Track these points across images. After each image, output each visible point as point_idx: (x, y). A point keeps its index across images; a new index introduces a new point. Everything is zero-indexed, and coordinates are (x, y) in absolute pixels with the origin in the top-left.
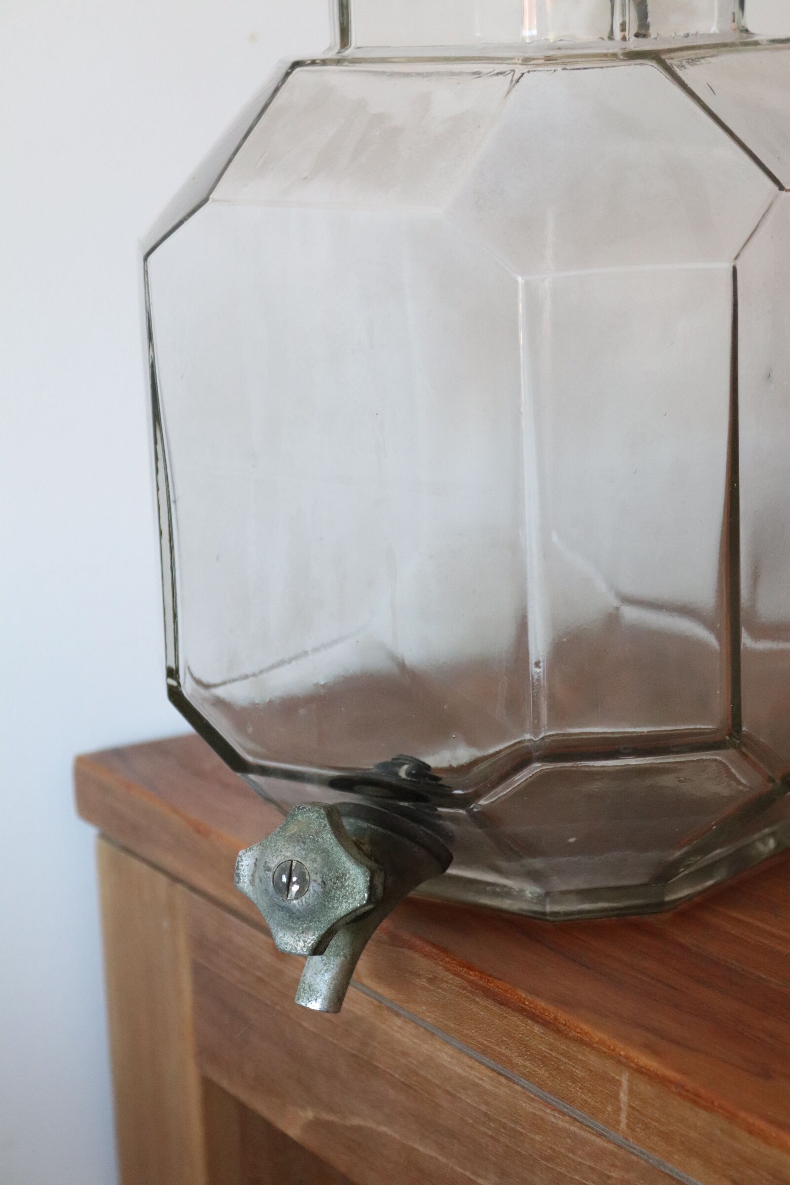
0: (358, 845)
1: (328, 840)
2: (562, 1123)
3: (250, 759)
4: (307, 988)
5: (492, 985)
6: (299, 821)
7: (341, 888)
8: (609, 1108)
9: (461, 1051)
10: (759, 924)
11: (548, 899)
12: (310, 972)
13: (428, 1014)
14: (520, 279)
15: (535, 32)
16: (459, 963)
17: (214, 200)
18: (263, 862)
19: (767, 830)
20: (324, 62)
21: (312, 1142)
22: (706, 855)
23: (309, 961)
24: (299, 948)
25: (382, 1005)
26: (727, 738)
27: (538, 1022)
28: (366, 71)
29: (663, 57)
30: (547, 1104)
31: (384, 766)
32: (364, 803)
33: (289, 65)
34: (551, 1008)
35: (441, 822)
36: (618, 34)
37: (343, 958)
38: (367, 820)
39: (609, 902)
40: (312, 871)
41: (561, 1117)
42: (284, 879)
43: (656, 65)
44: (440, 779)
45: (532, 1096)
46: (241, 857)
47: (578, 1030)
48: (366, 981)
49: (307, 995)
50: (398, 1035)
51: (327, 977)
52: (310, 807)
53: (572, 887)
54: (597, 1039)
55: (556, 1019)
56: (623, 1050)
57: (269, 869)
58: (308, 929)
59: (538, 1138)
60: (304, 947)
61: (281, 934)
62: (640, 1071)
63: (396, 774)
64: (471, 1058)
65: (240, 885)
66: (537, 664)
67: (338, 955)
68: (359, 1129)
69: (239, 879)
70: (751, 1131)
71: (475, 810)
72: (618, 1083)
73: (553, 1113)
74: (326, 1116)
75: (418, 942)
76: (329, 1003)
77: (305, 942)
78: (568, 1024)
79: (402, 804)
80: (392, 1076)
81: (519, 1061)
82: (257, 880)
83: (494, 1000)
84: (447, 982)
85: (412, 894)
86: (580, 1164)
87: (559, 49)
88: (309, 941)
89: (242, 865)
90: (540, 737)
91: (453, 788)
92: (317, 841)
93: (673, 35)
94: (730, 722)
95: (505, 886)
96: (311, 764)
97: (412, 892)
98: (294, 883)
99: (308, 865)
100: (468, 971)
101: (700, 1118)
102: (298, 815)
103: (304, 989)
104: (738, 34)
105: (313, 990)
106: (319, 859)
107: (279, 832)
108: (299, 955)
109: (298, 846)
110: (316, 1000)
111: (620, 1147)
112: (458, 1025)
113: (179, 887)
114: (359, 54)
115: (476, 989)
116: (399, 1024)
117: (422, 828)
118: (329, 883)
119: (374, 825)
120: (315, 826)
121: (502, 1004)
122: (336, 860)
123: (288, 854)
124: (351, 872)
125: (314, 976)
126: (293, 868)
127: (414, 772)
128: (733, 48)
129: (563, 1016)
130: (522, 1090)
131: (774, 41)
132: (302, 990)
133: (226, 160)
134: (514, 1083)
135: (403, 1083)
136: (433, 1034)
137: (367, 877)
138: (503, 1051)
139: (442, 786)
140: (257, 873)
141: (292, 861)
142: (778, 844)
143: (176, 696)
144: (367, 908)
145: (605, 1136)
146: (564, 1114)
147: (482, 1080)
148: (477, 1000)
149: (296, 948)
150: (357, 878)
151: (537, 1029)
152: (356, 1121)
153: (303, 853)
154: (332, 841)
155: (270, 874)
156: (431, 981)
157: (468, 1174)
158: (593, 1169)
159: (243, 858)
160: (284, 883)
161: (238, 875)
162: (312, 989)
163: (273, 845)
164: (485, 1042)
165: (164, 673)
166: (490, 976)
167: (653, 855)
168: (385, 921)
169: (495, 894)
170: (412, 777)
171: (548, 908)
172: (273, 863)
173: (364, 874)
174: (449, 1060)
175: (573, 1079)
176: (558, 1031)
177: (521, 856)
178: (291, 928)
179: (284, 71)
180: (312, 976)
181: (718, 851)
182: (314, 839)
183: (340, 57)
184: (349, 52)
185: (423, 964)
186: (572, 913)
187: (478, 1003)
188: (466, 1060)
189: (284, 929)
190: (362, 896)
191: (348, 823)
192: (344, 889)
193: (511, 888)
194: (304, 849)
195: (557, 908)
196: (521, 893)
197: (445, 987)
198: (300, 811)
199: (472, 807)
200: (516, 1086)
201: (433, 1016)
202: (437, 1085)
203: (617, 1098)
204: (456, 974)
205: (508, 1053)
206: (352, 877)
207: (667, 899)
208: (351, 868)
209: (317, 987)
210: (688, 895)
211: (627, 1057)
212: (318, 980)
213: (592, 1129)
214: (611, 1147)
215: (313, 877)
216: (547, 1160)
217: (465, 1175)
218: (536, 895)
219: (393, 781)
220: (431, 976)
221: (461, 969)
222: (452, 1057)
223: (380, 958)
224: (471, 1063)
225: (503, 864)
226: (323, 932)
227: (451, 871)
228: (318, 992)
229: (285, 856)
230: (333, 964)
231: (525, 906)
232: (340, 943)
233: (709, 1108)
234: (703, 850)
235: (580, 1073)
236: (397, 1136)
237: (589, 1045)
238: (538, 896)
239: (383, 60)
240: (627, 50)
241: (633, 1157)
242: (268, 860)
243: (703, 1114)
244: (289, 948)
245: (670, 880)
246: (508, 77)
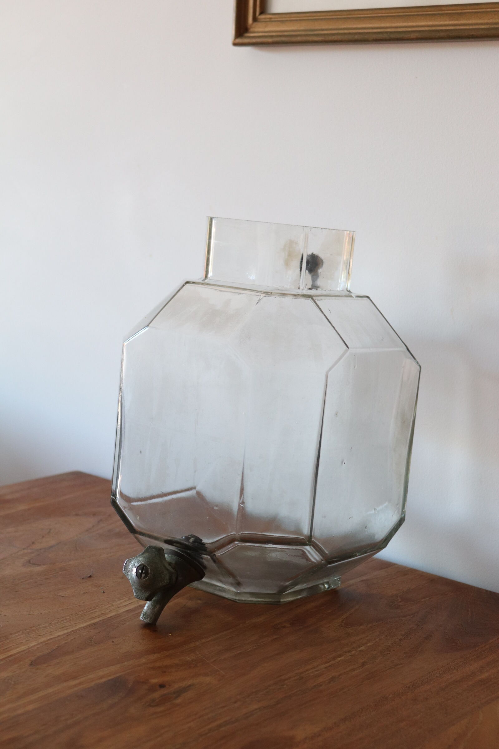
0: (170, 564)
3: (137, 529)
11: (239, 595)
17: (150, 327)
20: (197, 283)
24: (142, 597)
28: (211, 288)
29: (314, 298)
31: (185, 538)
32: (175, 550)
33: (185, 282)
35: (202, 560)
36: (301, 287)
39: (261, 599)
42: (140, 571)
43: (312, 300)
53: (247, 591)
57: (135, 567)
60: (144, 597)
63: (189, 541)
71: (214, 557)
77: (145, 595)
90: (240, 533)
91: (208, 549)
95: (223, 588)
98: (143, 573)
102: (148, 550)
104: (346, 292)
106: (154, 566)
114: (210, 282)
117: (195, 561)
119: (178, 558)
122: (160, 567)
123: (143, 563)
126: (144, 568)
127: (195, 541)
128: (341, 297)
131: (358, 296)
133: (157, 313)
137: (170, 575)
139: (206, 547)
142: (329, 587)
143: (114, 503)
153: (148, 563)
160: (139, 573)
163: (138, 559)
165: (111, 494)
167: (278, 583)
169: (220, 590)
170: (194, 543)
171: (238, 598)
178: (140, 590)
179: (182, 284)
182: (153, 559)
183: (203, 282)
184: (206, 281)
189: (137, 590)
190: (167, 581)
192: (161, 578)
193: (226, 589)
196: (229, 591)
199: (213, 555)
207: (281, 600)
208: (165, 572)
210: (290, 600)
215: (151, 572)
218: (235, 593)
219: (187, 543)
226: (152, 593)
227: (204, 579)
231: (230, 596)
240: (302, 294)
242: (135, 565)
245: (284, 593)
246: (259, 297)
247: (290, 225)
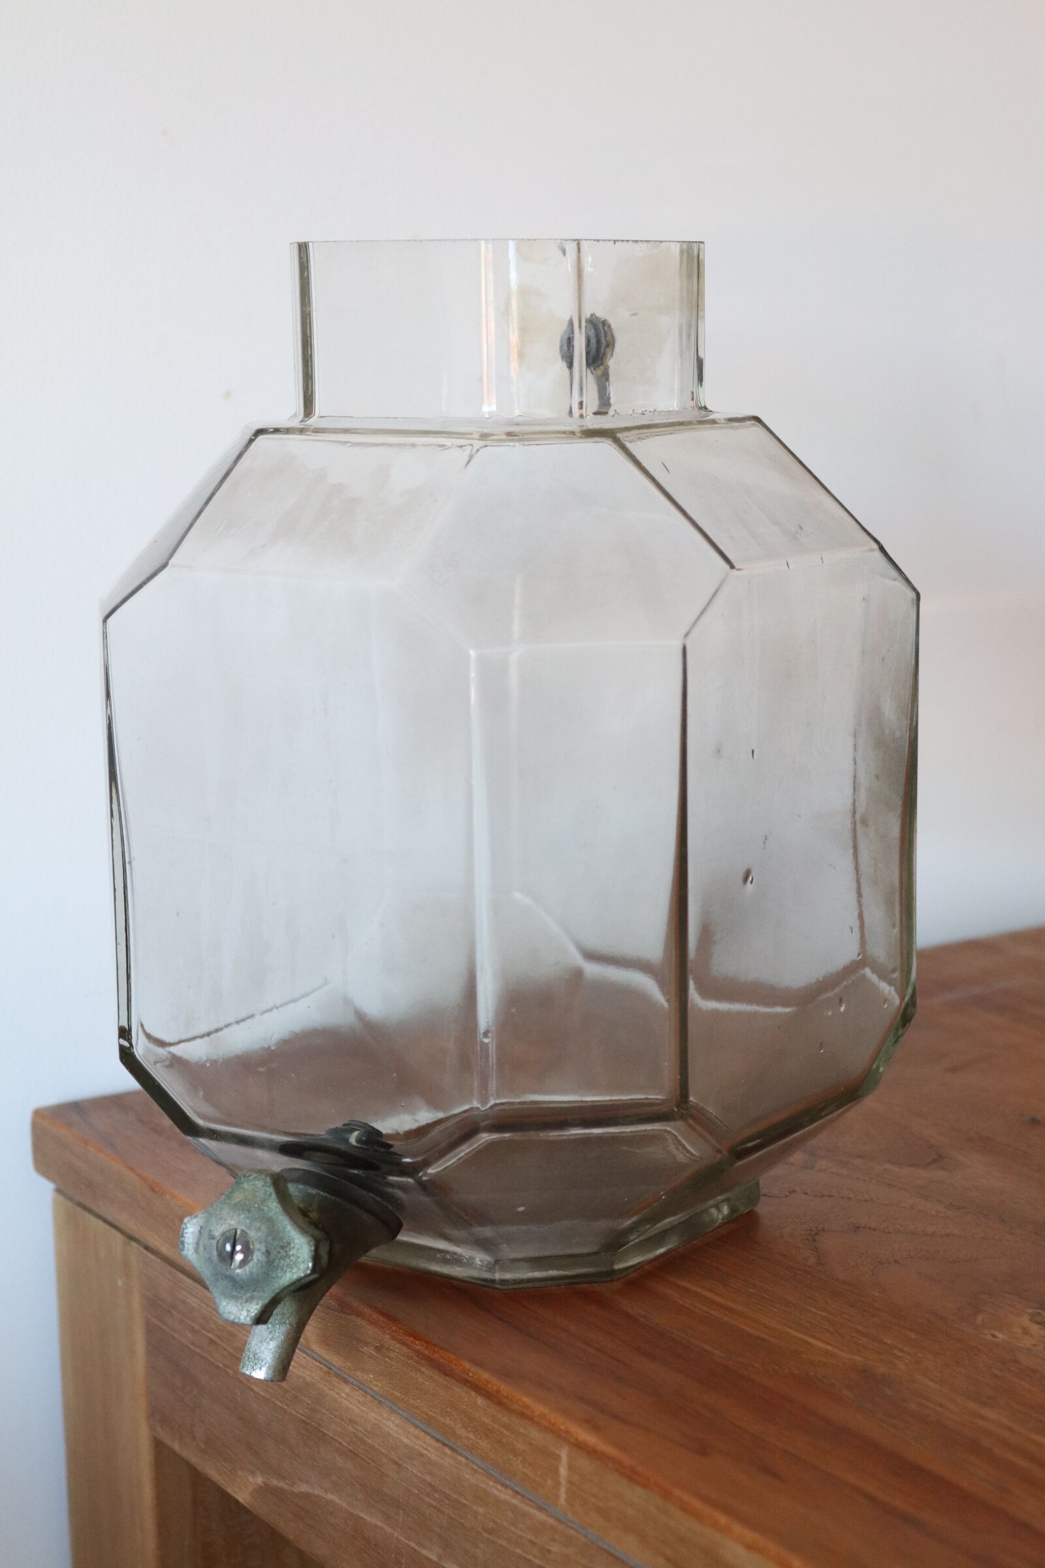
0: (304, 1213)
1: (273, 1208)
2: (505, 1495)
3: (200, 1122)
4: (251, 1356)
5: (437, 1355)
6: (245, 1189)
7: (285, 1257)
8: (549, 1482)
9: (407, 1420)
10: (708, 1294)
11: (497, 1267)
12: (255, 1339)
13: (375, 1383)
14: (472, 653)
15: (494, 408)
16: (407, 1332)
17: (173, 566)
18: (208, 1229)
19: (720, 1198)
20: (288, 431)
21: (261, 1509)
22: (655, 1224)
23: (254, 1330)
24: (242, 1318)
25: (331, 1372)
26: (676, 1109)
27: (481, 1394)
28: (328, 441)
29: (619, 435)
30: (489, 1476)
31: (335, 1132)
32: (313, 1169)
33: (253, 432)
34: (494, 1380)
35: (390, 1190)
36: (576, 411)
37: (289, 1327)
38: (315, 1186)
39: (558, 1270)
40: (256, 1240)
41: (504, 1490)
42: (228, 1248)
43: (612, 443)
44: (390, 1146)
45: (476, 1468)
46: (185, 1224)
47: (520, 1403)
48: (315, 1348)
49: (251, 1363)
50: (346, 1403)
51: (273, 1345)
52: (256, 1175)
53: (521, 1255)
54: (538, 1413)
55: (498, 1391)
56: (563, 1423)
57: (212, 1237)
58: (252, 1298)
59: (481, 1510)
60: (247, 1316)
61: (224, 1303)
62: (579, 1446)
63: (346, 1141)
64: (417, 1427)
65: (184, 1253)
66: (486, 1034)
67: (284, 1323)
68: (306, 1496)
69: (184, 1247)
70: (685, 1509)
71: (425, 1178)
72: (557, 1458)
73: (495, 1485)
74: (275, 1482)
75: (367, 1310)
76: (274, 1372)
77: (248, 1311)
78: (510, 1397)
79: (352, 1171)
80: (340, 1443)
81: (462, 1432)
82: (201, 1248)
83: (439, 1370)
84: (394, 1351)
85: (363, 1259)
86: (521, 1537)
87: (517, 424)
88: (252, 1310)
89: (187, 1233)
90: (489, 1105)
91: (401, 1155)
92: (262, 1210)
93: (631, 412)
94: (678, 1092)
95: (455, 1253)
96: (262, 1128)
97: (364, 1258)
98: (238, 1252)
99: (252, 1234)
100: (414, 1340)
101: (636, 1494)
102: (243, 1183)
103: (248, 1357)
104: (696, 412)
105: (258, 1358)
106: (264, 1228)
107: (224, 1200)
108: (243, 1324)
109: (243, 1214)
110: (261, 1368)
111: (560, 1521)
112: (404, 1394)
113: (134, 1244)
114: (323, 424)
115: (422, 1359)
116: (347, 1391)
117: (372, 1195)
118: (274, 1253)
119: (323, 1191)
120: (261, 1194)
121: (446, 1375)
122: (281, 1229)
123: (233, 1222)
124: (296, 1241)
125: (259, 1344)
126: (237, 1237)
127: (364, 1139)
128: (688, 427)
129: (505, 1388)
130: (466, 1461)
131: (731, 420)
132: (247, 1358)
133: (187, 525)
134: (458, 1454)
135: (351, 1451)
136: (380, 1402)
137: (311, 1246)
138: (447, 1422)
139: (395, 1154)
140: (202, 1240)
141: (236, 1230)
142: (733, 1210)
143: (127, 1057)
144: (312, 1277)
145: (545, 1509)
146: (506, 1486)
147: (426, 1449)
148: (423, 1370)
149: (239, 1318)
150: (302, 1247)
151: (480, 1401)
152: (304, 1488)
153: (248, 1221)
154: (277, 1210)
155: (214, 1242)
156: (378, 1349)
157: (413, 1544)
158: (533, 1543)
159: (188, 1226)
160: (227, 1252)
161: (183, 1243)
162: (256, 1357)
163: (218, 1213)
164: (430, 1413)
165: (116, 1033)
166: (435, 1345)
167: (603, 1224)
168: (334, 1287)
169: (446, 1262)
170: (362, 1144)
171: (498, 1276)
172: (218, 1230)
173: (309, 1243)
174: (395, 1428)
175: (515, 1452)
176: (500, 1404)
177: (471, 1225)
178: (235, 1298)
179: (247, 437)
180: (257, 1345)
181: (668, 1220)
182: (259, 1208)
183: (303, 427)
184: (312, 421)
185: (371, 1332)
186: (521, 1281)
187: (422, 1373)
188: (412, 1429)
189: (227, 1298)
190: (306, 1266)
191: (293, 1189)
192: (289, 1258)
193: (461, 1256)
194: (248, 1218)
195: (508, 1276)
196: (469, 1263)
197: (392, 1355)
198: (246, 1179)
199: (421, 1174)
200: (460, 1458)
201: (380, 1385)
202: (383, 1454)
203: (556, 1472)
204: (404, 1344)
205: (452, 1424)
206: (297, 1247)
207: (616, 1267)
208: (295, 1237)
209: (262, 1355)
210: (639, 1263)
211: (567, 1432)
212: (263, 1348)
213: (533, 1502)
214: (551, 1521)
215: (257, 1246)
216: (489, 1533)
217: (409, 1546)
218: (485, 1263)
219: (342, 1147)
220: (378, 1345)
221: (408, 1338)
222: (398, 1426)
223: (329, 1324)
224: (416, 1432)
225: (454, 1233)
226: (266, 1301)
227: (403, 1237)
228: (263, 1361)
229: (230, 1225)
230: (279, 1333)
231: (474, 1274)
232: (285, 1312)
233: (646, 1485)
234: (654, 1219)
235: (520, 1446)
236: (344, 1505)
237: (531, 1419)
238: (488, 1264)
239: (346, 431)
240: (585, 428)
241: (572, 1532)
242: (212, 1228)
243: (639, 1490)
244: (232, 1318)
245: (620, 1249)
246: (468, 450)
247: (529, 240)
